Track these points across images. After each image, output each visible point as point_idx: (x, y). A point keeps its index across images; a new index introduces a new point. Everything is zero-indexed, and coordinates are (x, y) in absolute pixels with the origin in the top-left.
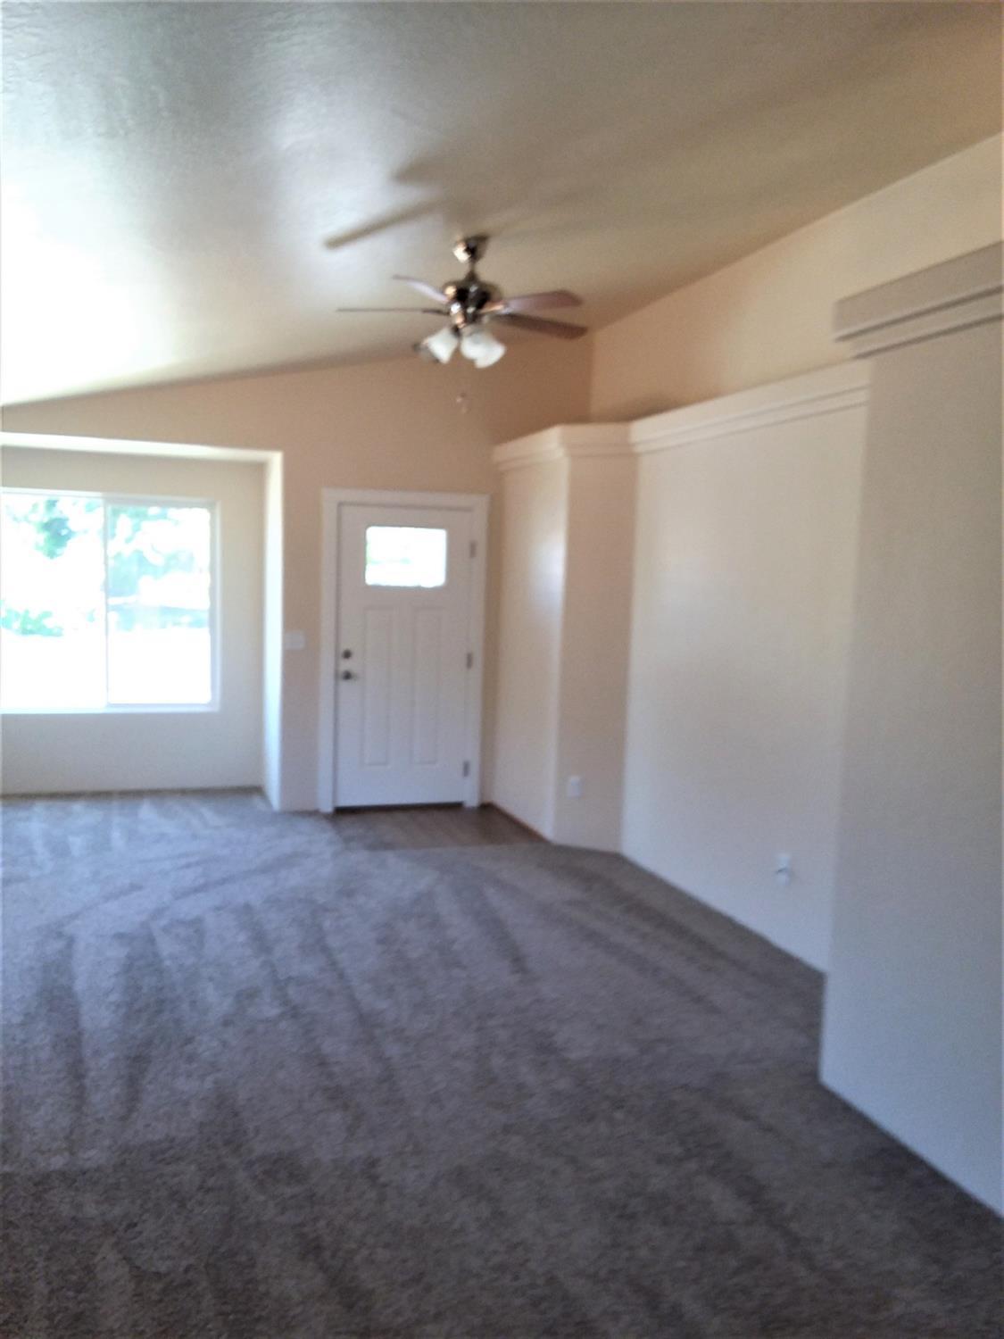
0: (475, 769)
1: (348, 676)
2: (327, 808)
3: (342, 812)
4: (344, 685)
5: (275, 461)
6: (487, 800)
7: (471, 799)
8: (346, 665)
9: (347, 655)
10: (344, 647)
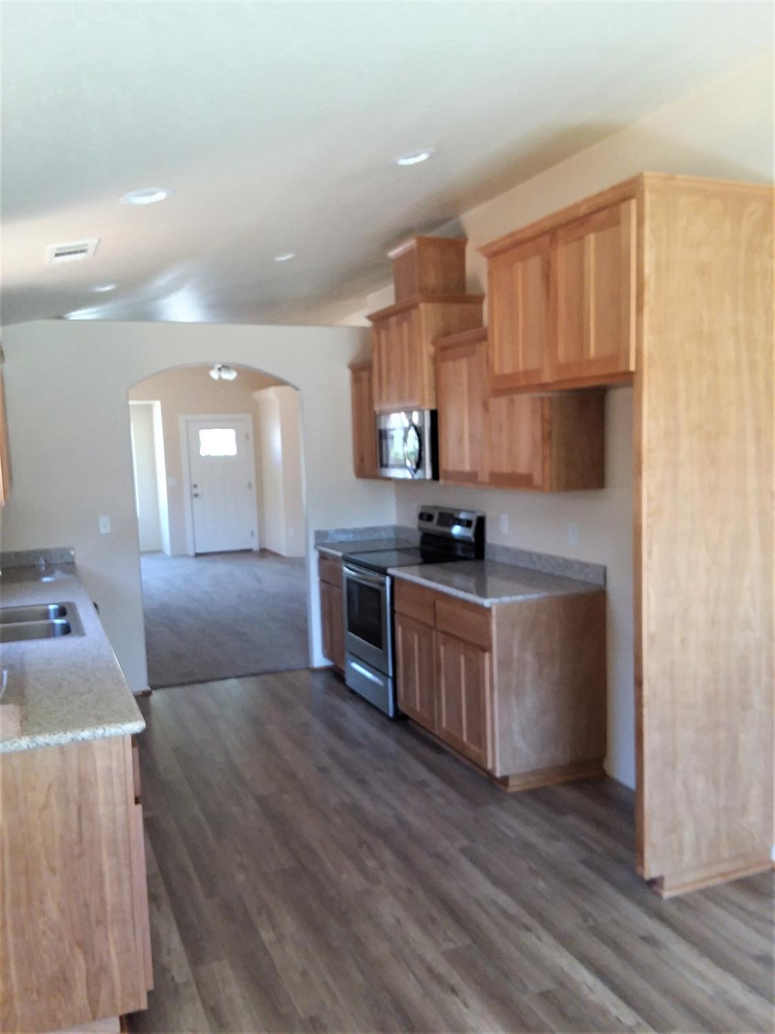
0: (256, 534)
1: (196, 495)
2: (192, 553)
3: (198, 555)
4: (195, 500)
5: (157, 406)
6: (263, 547)
7: (255, 546)
8: (195, 491)
9: (195, 486)
10: (194, 482)
